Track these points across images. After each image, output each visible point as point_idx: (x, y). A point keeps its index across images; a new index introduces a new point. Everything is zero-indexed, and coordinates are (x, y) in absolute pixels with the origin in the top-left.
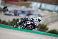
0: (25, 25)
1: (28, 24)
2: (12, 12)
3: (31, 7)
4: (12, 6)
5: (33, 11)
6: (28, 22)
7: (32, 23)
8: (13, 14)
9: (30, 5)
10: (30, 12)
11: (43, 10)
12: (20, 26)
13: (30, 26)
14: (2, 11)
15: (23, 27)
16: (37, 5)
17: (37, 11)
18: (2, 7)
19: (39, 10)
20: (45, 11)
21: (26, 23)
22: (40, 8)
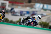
0: (28, 22)
1: (30, 21)
2: (18, 13)
3: (35, 8)
4: (18, 8)
5: (37, 11)
6: (30, 20)
7: (34, 20)
8: (19, 15)
9: (34, 6)
10: (34, 12)
11: (45, 10)
12: (23, 24)
13: (32, 23)
14: (9, 12)
15: (26, 24)
16: (40, 6)
17: (40, 11)
18: (10, 9)
19: (42, 11)
20: (47, 11)
21: (29, 21)
22: (43, 9)
